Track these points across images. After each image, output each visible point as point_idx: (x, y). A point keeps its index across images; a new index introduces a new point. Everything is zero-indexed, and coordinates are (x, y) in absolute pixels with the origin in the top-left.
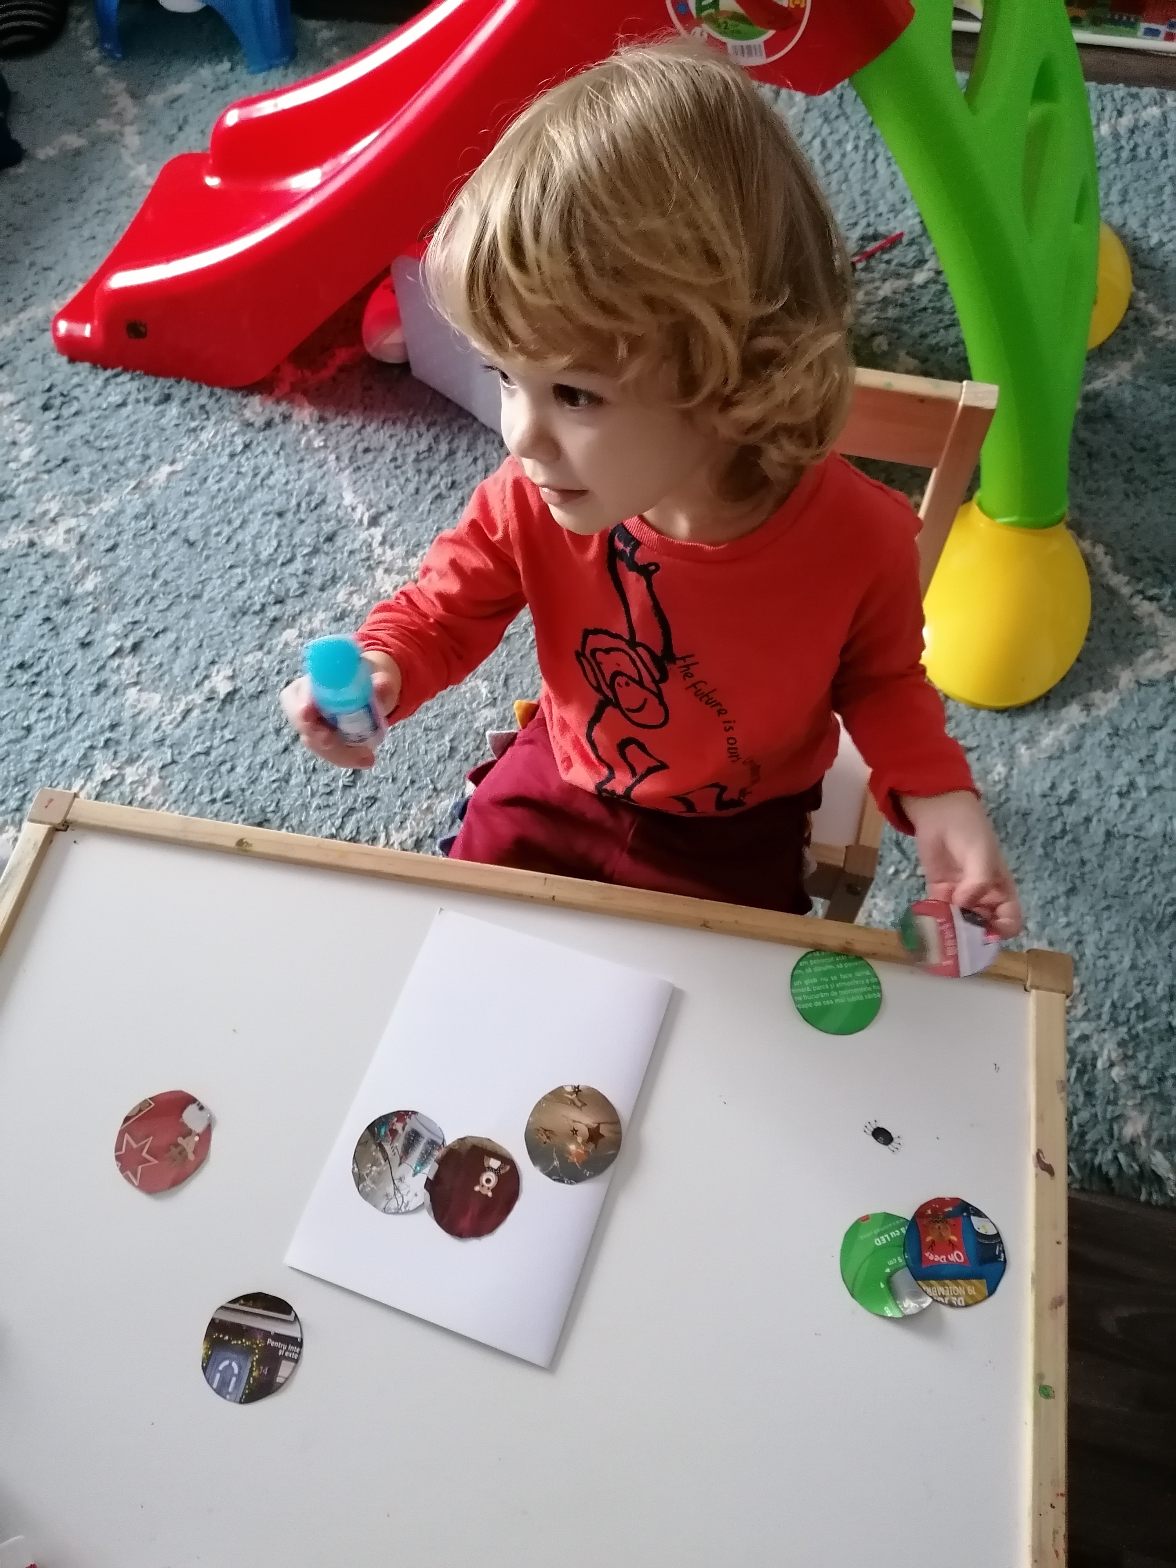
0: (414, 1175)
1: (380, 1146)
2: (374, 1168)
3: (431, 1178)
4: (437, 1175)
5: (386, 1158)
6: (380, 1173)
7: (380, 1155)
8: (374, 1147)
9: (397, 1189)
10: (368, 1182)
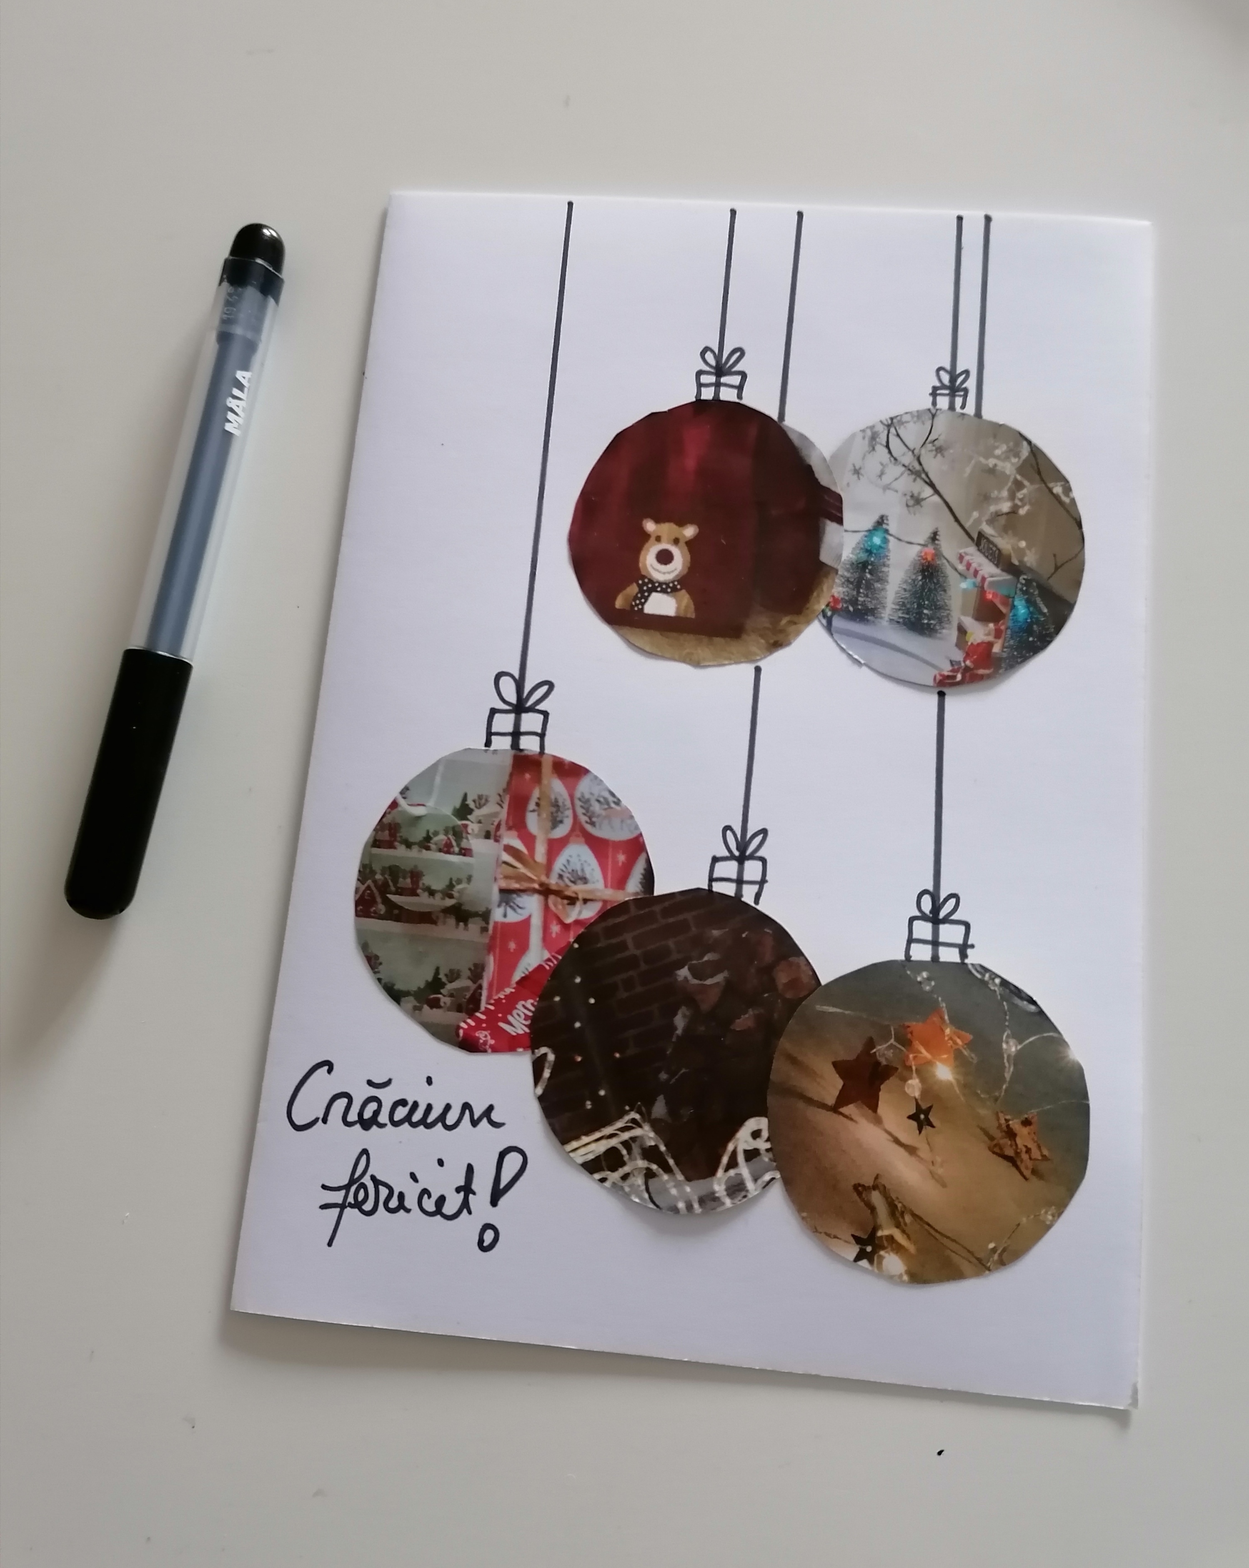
0: (881, 522)
1: (1014, 570)
2: (1006, 507)
3: (831, 527)
4: (815, 537)
5: (980, 540)
6: (985, 498)
7: (1004, 543)
8: (1030, 559)
9: (919, 473)
10: (1009, 468)
